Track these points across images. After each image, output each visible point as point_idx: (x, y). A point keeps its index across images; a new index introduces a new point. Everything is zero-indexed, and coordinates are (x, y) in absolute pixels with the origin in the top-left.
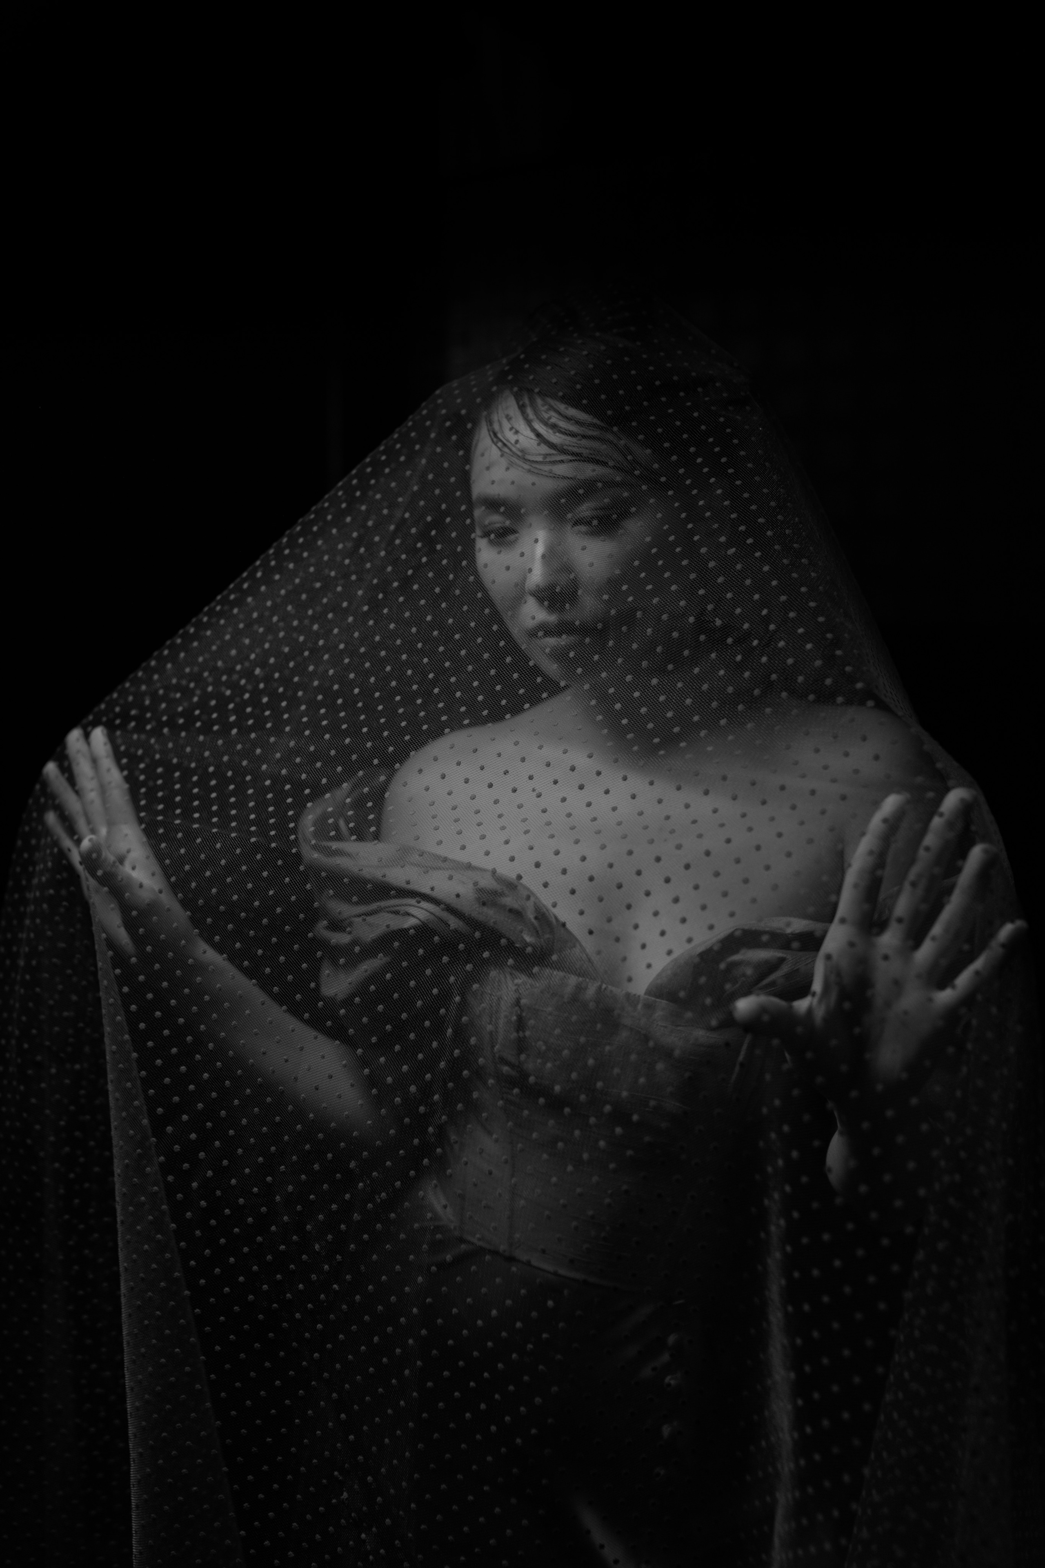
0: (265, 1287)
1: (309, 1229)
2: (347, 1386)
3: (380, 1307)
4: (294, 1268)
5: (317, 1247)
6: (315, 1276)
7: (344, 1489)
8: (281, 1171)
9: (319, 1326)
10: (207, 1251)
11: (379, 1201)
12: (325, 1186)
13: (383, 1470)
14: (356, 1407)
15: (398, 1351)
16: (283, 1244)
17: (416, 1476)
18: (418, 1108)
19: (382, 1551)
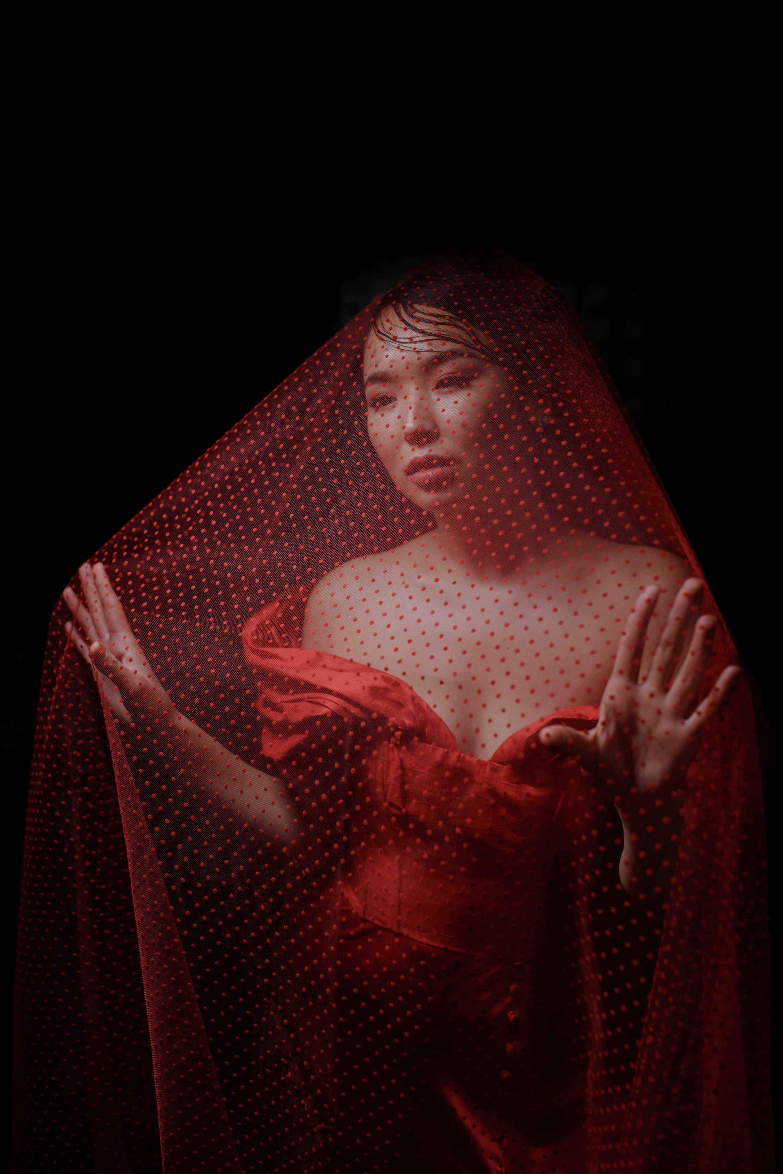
0: (228, 935)
1: (256, 895)
2: (288, 1001)
3: (308, 947)
4: (247, 922)
5: (262, 907)
6: (262, 926)
7: (289, 1070)
8: (234, 856)
9: (267, 961)
10: (187, 912)
11: (304, 874)
12: (266, 865)
13: (314, 1057)
14: (294, 1015)
15: (322, 976)
16: (239, 906)
17: (337, 1060)
18: (328, 809)
19: (316, 1111)
